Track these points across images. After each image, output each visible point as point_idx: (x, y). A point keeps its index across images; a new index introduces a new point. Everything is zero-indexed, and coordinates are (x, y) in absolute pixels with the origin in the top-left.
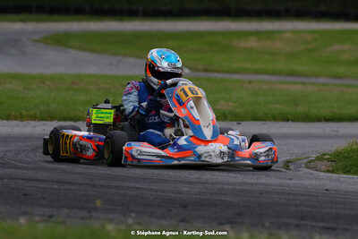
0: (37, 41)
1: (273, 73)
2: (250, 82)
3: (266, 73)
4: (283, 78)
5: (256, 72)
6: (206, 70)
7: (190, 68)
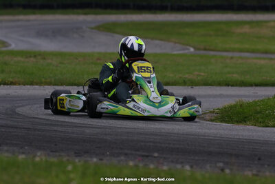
0: (92, 28)
1: (253, 51)
2: (232, 58)
3: (248, 51)
4: (258, 55)
5: (241, 51)
6: (205, 49)
7: (195, 48)
